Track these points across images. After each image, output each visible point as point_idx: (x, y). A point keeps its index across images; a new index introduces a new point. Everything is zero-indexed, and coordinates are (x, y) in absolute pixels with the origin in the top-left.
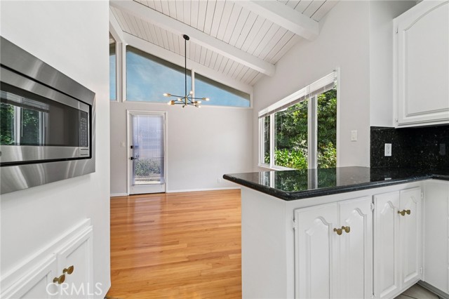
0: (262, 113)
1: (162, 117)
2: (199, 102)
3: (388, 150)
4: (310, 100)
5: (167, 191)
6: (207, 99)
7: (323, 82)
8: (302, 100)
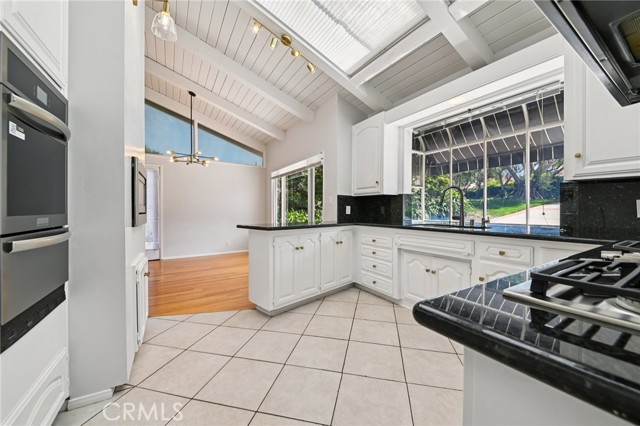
0: (274, 174)
1: (155, 172)
2: (208, 162)
3: (348, 210)
4: (309, 169)
5: (162, 258)
6: (216, 159)
7: (315, 159)
8: (304, 169)
